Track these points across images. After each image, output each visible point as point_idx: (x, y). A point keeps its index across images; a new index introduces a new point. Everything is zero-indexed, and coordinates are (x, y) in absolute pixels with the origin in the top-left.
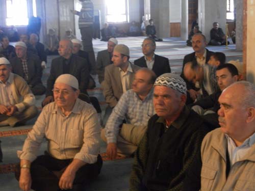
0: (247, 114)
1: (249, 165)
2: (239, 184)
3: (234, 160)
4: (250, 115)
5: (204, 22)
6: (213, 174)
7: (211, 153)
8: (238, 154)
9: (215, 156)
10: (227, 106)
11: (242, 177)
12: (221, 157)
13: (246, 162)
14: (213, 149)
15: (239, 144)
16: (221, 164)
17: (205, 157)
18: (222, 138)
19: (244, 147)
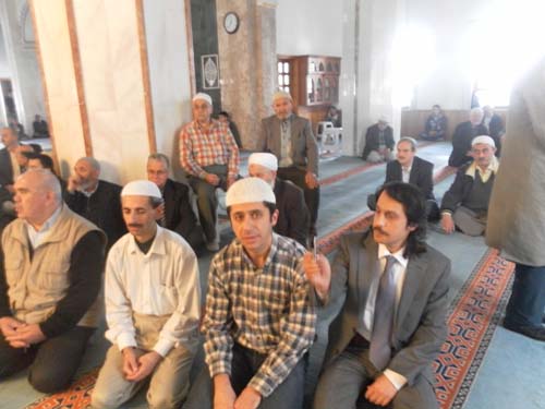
0: (45, 197)
1: (51, 247)
2: (43, 266)
3: (36, 245)
4: (48, 197)
5: (24, 114)
6: (17, 263)
7: (13, 243)
8: (38, 239)
9: (17, 247)
10: (23, 190)
11: (46, 259)
12: (23, 247)
13: (47, 244)
14: (14, 239)
15: (40, 228)
16: (24, 254)
17: (6, 249)
18: (22, 226)
19: (44, 230)
